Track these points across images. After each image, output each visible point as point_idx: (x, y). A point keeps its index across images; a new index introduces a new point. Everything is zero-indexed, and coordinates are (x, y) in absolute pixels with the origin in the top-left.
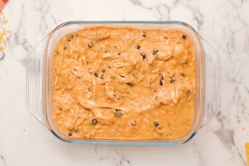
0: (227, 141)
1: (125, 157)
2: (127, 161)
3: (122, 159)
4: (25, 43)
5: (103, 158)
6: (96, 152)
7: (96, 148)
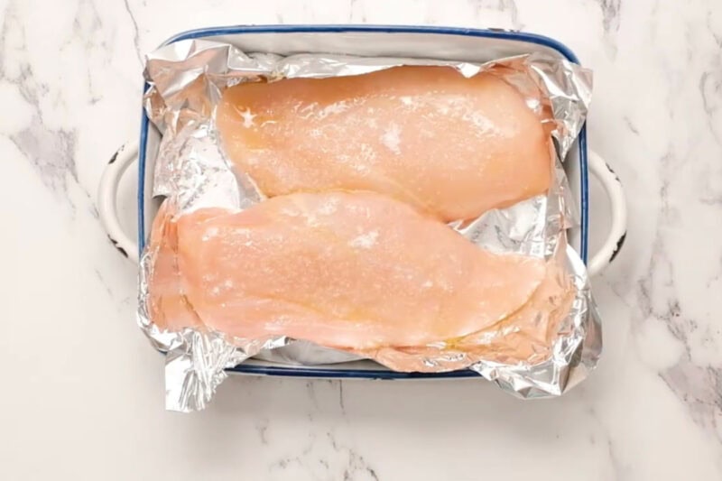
0: (702, 402)
1: (361, 458)
2: (368, 469)
3: (350, 463)
4: (25, 78)
5: (288, 461)
6: (264, 441)
7: (265, 429)
